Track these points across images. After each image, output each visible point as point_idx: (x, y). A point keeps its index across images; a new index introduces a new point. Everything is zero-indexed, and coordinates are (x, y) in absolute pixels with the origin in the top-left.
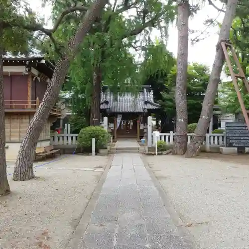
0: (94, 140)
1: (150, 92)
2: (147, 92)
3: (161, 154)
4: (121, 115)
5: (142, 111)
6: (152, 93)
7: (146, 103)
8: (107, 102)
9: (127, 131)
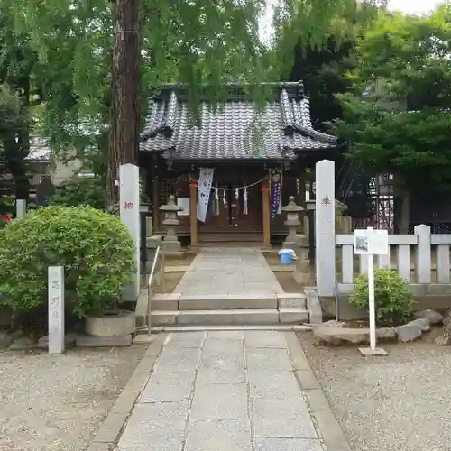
0: (56, 274)
1: (298, 100)
2: (290, 100)
3: (394, 340)
4: (212, 171)
5: (278, 155)
6: (305, 103)
7: (290, 131)
8: (166, 132)
9: (231, 222)
